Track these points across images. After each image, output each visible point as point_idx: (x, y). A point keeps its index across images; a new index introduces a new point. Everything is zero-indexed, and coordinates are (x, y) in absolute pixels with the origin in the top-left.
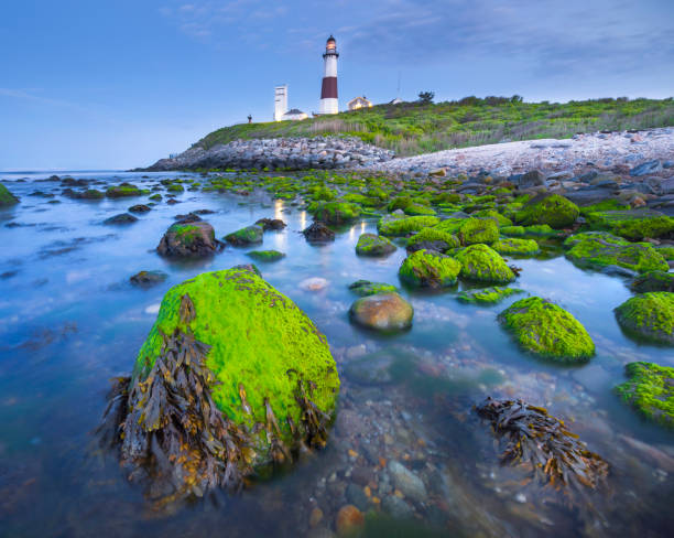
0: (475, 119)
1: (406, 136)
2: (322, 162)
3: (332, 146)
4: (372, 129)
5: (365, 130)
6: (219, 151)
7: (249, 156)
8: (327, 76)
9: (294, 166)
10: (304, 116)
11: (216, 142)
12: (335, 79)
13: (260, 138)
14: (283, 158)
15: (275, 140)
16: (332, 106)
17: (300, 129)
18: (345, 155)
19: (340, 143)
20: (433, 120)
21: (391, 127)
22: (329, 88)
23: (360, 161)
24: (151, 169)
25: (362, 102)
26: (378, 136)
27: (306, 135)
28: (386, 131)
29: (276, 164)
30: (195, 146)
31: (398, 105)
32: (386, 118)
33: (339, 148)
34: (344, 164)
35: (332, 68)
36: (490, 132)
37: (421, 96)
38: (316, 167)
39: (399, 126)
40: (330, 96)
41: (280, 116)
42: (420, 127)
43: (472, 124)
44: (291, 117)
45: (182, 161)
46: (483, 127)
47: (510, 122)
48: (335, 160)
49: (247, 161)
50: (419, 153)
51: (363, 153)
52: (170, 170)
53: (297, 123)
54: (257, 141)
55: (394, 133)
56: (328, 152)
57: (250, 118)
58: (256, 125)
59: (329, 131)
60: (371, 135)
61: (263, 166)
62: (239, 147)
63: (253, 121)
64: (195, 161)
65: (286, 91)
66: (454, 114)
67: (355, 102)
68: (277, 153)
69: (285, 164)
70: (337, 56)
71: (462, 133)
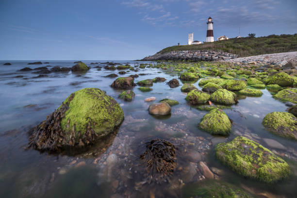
0: (276, 43)
1: (243, 49)
2: (206, 59)
3: (210, 53)
4: (228, 47)
5: (225, 47)
6: (166, 55)
7: (177, 56)
8: (209, 29)
9: (194, 60)
10: (200, 43)
11: (166, 52)
12: (212, 31)
13: (182, 50)
14: (190, 57)
15: (187, 51)
16: (212, 39)
17: (197, 47)
18: (216, 56)
19: (214, 52)
20: (255, 44)
21: (236, 46)
22: (210, 33)
23: (223, 58)
24: (142, 60)
25: (224, 38)
26: (231, 49)
27: (200, 49)
28: (234, 48)
29: (187, 59)
30: (158, 53)
31: (239, 38)
32: (234, 43)
33: (213, 54)
34: (216, 60)
35: (211, 27)
36: (284, 48)
37: (249, 35)
38: (204, 60)
39: (240, 46)
40: (210, 36)
41: (190, 43)
42: (249, 46)
43: (274, 45)
44: (195, 43)
45: (153, 58)
46: (280, 46)
47: (293, 44)
48: (212, 58)
49: (176, 58)
50: (249, 56)
51: (224, 55)
52: (149, 61)
53: (197, 45)
54: (181, 51)
55: (237, 48)
56: (209, 55)
57: (179, 44)
58: (180, 46)
59: (209, 48)
60: (227, 49)
61: (182, 60)
62: (174, 53)
63: (180, 45)
64: (158, 58)
65: (193, 35)
66: (265, 41)
67: (221, 38)
68: (188, 55)
69: (191, 59)
70: (213, 23)
71: (269, 48)
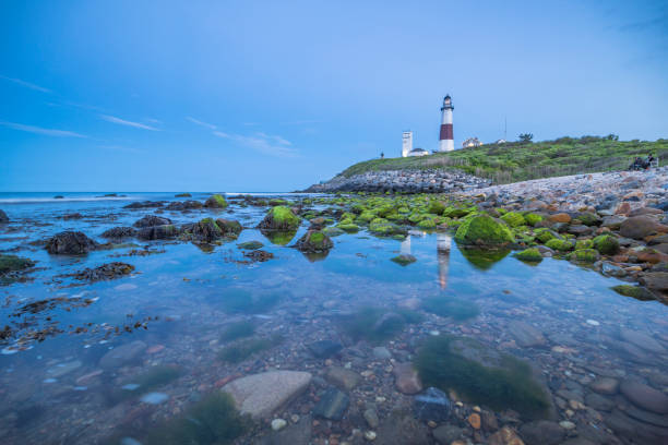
0: (565, 155)
1: (503, 168)
2: (431, 188)
3: (440, 176)
4: (474, 164)
5: (468, 164)
6: (355, 179)
7: (376, 183)
8: (445, 122)
9: (408, 191)
10: (426, 153)
11: (354, 173)
12: (451, 126)
13: (386, 170)
14: (401, 184)
15: (396, 172)
16: (449, 145)
17: (417, 163)
18: (450, 183)
19: (447, 174)
20: (527, 156)
21: (491, 162)
22: (446, 132)
23: (462, 188)
24: (305, 191)
25: (474, 142)
26: (479, 169)
27: (421, 168)
28: (486, 165)
29: (394, 189)
30: (340, 175)
31: (502, 144)
32: (488, 155)
33: (445, 178)
34: (448, 190)
35: (449, 118)
36: (575, 166)
37: (521, 137)
38: (426, 192)
39: (498, 161)
40: (446, 138)
41: (406, 153)
42: (515, 162)
43: (561, 159)
44: (415, 154)
45: (329, 186)
46: (569, 162)
47: (593, 157)
48: (442, 186)
49: (374, 187)
51: (465, 181)
52: (319, 192)
53: (417, 158)
54: (384, 172)
55: (492, 166)
56: (437, 181)
59: (439, 165)
60: (473, 168)
61: (386, 190)
62: (368, 177)
63: (385, 157)
64: (338, 186)
65: (411, 135)
66: (547, 151)
67: (468, 142)
68: (397, 181)
69: (402, 189)
70: (453, 109)
71: (550, 167)
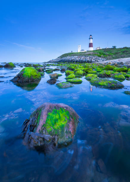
0: (127, 52)
1: (109, 55)
2: (88, 61)
3: (90, 58)
5: (99, 54)
6: (64, 58)
7: (70, 60)
8: (90, 43)
9: (81, 62)
10: (85, 51)
11: (64, 57)
12: (92, 43)
13: (74, 56)
15: (77, 56)
16: (92, 49)
17: (83, 54)
18: (94, 60)
20: (116, 52)
21: (105, 54)
22: (91, 45)
23: (97, 61)
24: (48, 62)
25: (99, 48)
26: (102, 55)
27: (84, 55)
28: (104, 54)
29: (77, 62)
30: (59, 57)
31: (107, 49)
32: (104, 52)
33: (92, 58)
34: (93, 62)
35: (91, 41)
37: (113, 47)
38: (86, 62)
39: (108, 53)
40: (91, 47)
41: (79, 51)
42: (112, 53)
43: (126, 53)
44: (82, 51)
45: (55, 61)
48: (91, 61)
49: (70, 61)
50: (112, 59)
51: (98, 59)
52: (52, 62)
53: (83, 52)
54: (73, 56)
55: (106, 55)
56: (90, 59)
58: (73, 53)
59: (90, 54)
61: (74, 62)
62: (68, 58)
64: (58, 61)
65: (80, 46)
66: (121, 51)
67: (97, 48)
68: (77, 59)
69: (79, 61)
70: (92, 39)
71: (123, 55)
